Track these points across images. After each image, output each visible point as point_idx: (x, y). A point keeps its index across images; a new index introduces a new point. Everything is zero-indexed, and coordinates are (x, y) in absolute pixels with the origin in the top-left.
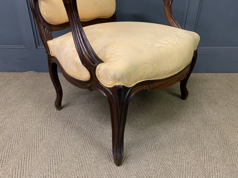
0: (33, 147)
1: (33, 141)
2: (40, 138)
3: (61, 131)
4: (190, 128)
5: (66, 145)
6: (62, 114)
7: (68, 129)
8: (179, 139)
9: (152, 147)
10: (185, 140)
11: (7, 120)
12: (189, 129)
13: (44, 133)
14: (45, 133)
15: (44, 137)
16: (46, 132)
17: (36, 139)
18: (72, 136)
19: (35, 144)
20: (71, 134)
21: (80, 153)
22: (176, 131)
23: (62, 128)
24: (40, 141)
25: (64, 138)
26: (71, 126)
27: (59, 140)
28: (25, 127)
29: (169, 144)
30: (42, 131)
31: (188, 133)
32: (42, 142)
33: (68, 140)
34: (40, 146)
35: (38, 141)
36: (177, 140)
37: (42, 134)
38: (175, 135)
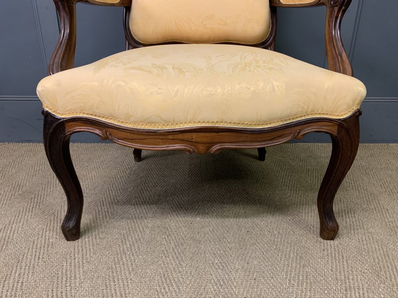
0: (64, 279)
1: (65, 267)
2: (77, 260)
3: (118, 246)
4: (366, 239)
5: (130, 274)
6: (119, 215)
7: (131, 243)
8: (349, 262)
9: (301, 278)
10: (361, 263)
11: (14, 226)
12: (365, 242)
13: (84, 251)
14: (86, 251)
15: (84, 258)
16: (88, 249)
17: (69, 261)
18: (141, 257)
19: (68, 273)
20: (138, 253)
21: (158, 289)
22: (339, 245)
23: (120, 240)
24: (77, 266)
25: (124, 260)
26: (137, 237)
27: (115, 264)
28: (49, 239)
29: (332, 270)
30: (82, 246)
31: (364, 249)
32: (81, 269)
33: (132, 265)
34: (78, 276)
35: (73, 267)
36: (345, 263)
37: (81, 253)
38: (341, 253)
